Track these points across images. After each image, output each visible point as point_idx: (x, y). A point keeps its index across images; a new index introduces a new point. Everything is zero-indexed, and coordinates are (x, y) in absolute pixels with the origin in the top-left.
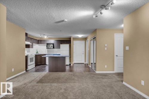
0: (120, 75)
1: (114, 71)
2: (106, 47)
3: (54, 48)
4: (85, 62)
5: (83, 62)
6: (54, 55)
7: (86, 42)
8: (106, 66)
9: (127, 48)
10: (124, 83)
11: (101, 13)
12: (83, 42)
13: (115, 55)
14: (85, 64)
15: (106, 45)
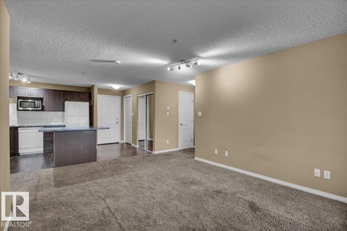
0: (191, 151)
1: (177, 147)
2: (168, 111)
3: (43, 109)
4: (122, 139)
5: (118, 140)
6: (44, 127)
7: (125, 99)
8: (168, 142)
9: (200, 114)
10: (196, 158)
11: (179, 68)
12: (118, 99)
13: (180, 123)
14: (122, 145)
15: (168, 108)
